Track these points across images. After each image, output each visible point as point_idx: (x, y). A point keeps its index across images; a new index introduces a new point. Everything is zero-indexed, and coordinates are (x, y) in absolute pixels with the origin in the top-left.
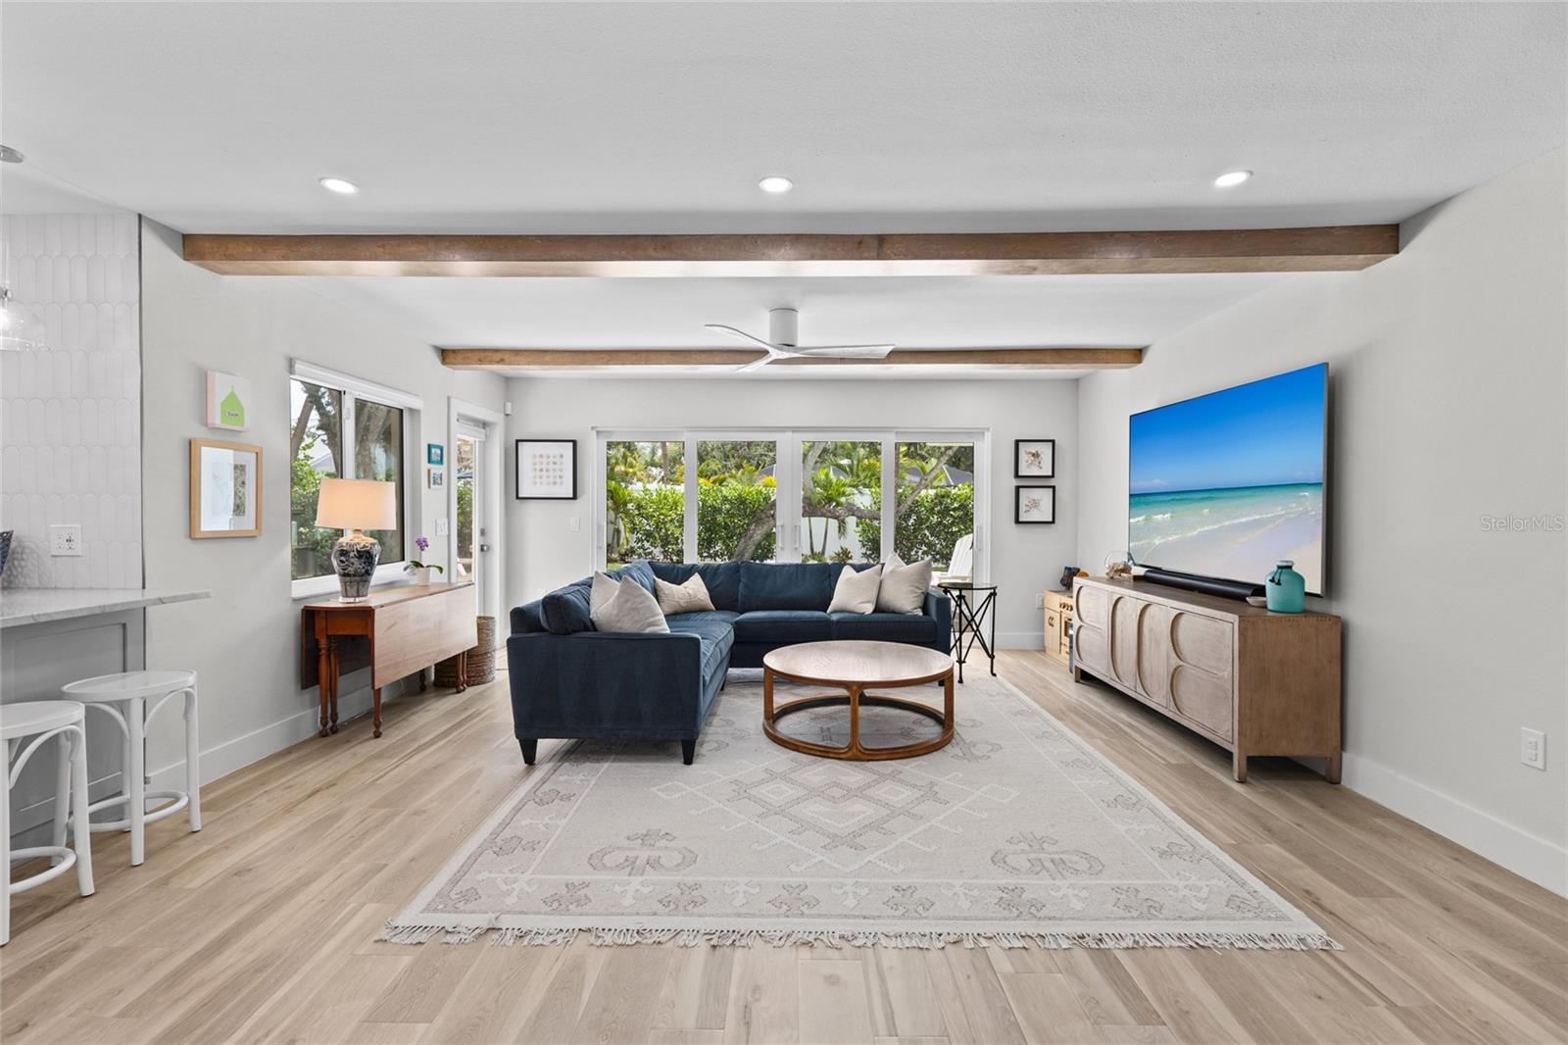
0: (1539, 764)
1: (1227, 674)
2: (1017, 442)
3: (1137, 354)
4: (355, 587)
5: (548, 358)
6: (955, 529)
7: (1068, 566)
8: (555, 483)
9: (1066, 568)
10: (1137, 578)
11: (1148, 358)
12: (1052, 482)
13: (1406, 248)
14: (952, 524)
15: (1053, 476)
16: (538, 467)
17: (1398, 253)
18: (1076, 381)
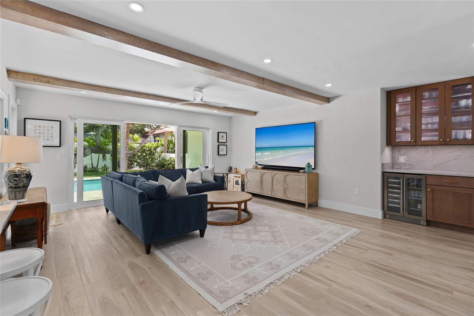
0: (358, 194)
1: (304, 187)
2: (218, 133)
3: (255, 113)
4: (22, 194)
5: (75, 85)
6: (147, 157)
7: (230, 166)
8: (48, 139)
9: (229, 167)
10: (262, 168)
11: (258, 115)
12: (226, 144)
13: (331, 103)
14: (146, 155)
15: (226, 142)
16: (37, 132)
17: (329, 103)
18: (230, 118)
